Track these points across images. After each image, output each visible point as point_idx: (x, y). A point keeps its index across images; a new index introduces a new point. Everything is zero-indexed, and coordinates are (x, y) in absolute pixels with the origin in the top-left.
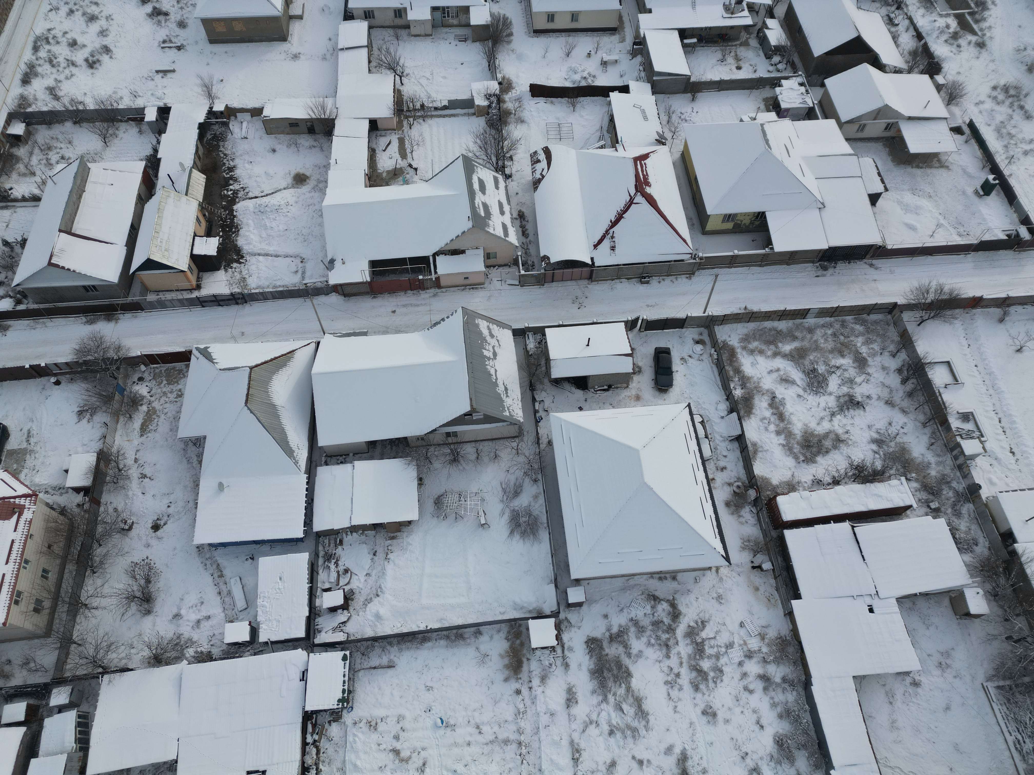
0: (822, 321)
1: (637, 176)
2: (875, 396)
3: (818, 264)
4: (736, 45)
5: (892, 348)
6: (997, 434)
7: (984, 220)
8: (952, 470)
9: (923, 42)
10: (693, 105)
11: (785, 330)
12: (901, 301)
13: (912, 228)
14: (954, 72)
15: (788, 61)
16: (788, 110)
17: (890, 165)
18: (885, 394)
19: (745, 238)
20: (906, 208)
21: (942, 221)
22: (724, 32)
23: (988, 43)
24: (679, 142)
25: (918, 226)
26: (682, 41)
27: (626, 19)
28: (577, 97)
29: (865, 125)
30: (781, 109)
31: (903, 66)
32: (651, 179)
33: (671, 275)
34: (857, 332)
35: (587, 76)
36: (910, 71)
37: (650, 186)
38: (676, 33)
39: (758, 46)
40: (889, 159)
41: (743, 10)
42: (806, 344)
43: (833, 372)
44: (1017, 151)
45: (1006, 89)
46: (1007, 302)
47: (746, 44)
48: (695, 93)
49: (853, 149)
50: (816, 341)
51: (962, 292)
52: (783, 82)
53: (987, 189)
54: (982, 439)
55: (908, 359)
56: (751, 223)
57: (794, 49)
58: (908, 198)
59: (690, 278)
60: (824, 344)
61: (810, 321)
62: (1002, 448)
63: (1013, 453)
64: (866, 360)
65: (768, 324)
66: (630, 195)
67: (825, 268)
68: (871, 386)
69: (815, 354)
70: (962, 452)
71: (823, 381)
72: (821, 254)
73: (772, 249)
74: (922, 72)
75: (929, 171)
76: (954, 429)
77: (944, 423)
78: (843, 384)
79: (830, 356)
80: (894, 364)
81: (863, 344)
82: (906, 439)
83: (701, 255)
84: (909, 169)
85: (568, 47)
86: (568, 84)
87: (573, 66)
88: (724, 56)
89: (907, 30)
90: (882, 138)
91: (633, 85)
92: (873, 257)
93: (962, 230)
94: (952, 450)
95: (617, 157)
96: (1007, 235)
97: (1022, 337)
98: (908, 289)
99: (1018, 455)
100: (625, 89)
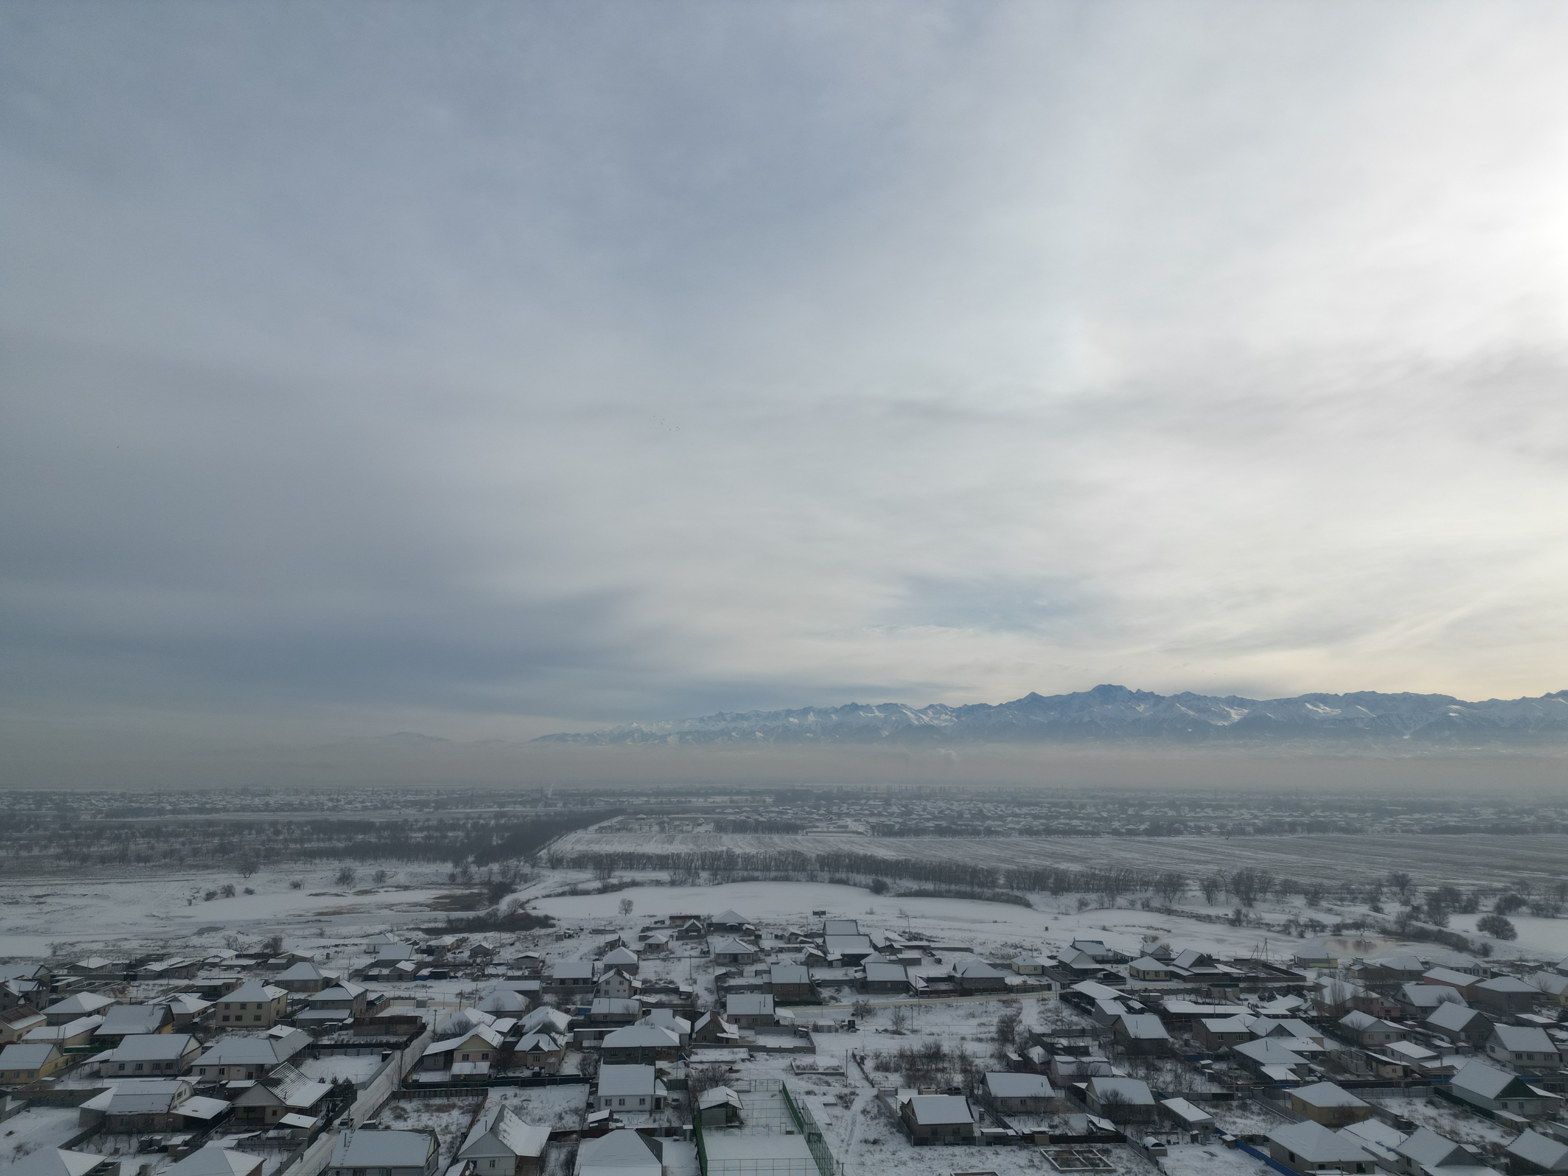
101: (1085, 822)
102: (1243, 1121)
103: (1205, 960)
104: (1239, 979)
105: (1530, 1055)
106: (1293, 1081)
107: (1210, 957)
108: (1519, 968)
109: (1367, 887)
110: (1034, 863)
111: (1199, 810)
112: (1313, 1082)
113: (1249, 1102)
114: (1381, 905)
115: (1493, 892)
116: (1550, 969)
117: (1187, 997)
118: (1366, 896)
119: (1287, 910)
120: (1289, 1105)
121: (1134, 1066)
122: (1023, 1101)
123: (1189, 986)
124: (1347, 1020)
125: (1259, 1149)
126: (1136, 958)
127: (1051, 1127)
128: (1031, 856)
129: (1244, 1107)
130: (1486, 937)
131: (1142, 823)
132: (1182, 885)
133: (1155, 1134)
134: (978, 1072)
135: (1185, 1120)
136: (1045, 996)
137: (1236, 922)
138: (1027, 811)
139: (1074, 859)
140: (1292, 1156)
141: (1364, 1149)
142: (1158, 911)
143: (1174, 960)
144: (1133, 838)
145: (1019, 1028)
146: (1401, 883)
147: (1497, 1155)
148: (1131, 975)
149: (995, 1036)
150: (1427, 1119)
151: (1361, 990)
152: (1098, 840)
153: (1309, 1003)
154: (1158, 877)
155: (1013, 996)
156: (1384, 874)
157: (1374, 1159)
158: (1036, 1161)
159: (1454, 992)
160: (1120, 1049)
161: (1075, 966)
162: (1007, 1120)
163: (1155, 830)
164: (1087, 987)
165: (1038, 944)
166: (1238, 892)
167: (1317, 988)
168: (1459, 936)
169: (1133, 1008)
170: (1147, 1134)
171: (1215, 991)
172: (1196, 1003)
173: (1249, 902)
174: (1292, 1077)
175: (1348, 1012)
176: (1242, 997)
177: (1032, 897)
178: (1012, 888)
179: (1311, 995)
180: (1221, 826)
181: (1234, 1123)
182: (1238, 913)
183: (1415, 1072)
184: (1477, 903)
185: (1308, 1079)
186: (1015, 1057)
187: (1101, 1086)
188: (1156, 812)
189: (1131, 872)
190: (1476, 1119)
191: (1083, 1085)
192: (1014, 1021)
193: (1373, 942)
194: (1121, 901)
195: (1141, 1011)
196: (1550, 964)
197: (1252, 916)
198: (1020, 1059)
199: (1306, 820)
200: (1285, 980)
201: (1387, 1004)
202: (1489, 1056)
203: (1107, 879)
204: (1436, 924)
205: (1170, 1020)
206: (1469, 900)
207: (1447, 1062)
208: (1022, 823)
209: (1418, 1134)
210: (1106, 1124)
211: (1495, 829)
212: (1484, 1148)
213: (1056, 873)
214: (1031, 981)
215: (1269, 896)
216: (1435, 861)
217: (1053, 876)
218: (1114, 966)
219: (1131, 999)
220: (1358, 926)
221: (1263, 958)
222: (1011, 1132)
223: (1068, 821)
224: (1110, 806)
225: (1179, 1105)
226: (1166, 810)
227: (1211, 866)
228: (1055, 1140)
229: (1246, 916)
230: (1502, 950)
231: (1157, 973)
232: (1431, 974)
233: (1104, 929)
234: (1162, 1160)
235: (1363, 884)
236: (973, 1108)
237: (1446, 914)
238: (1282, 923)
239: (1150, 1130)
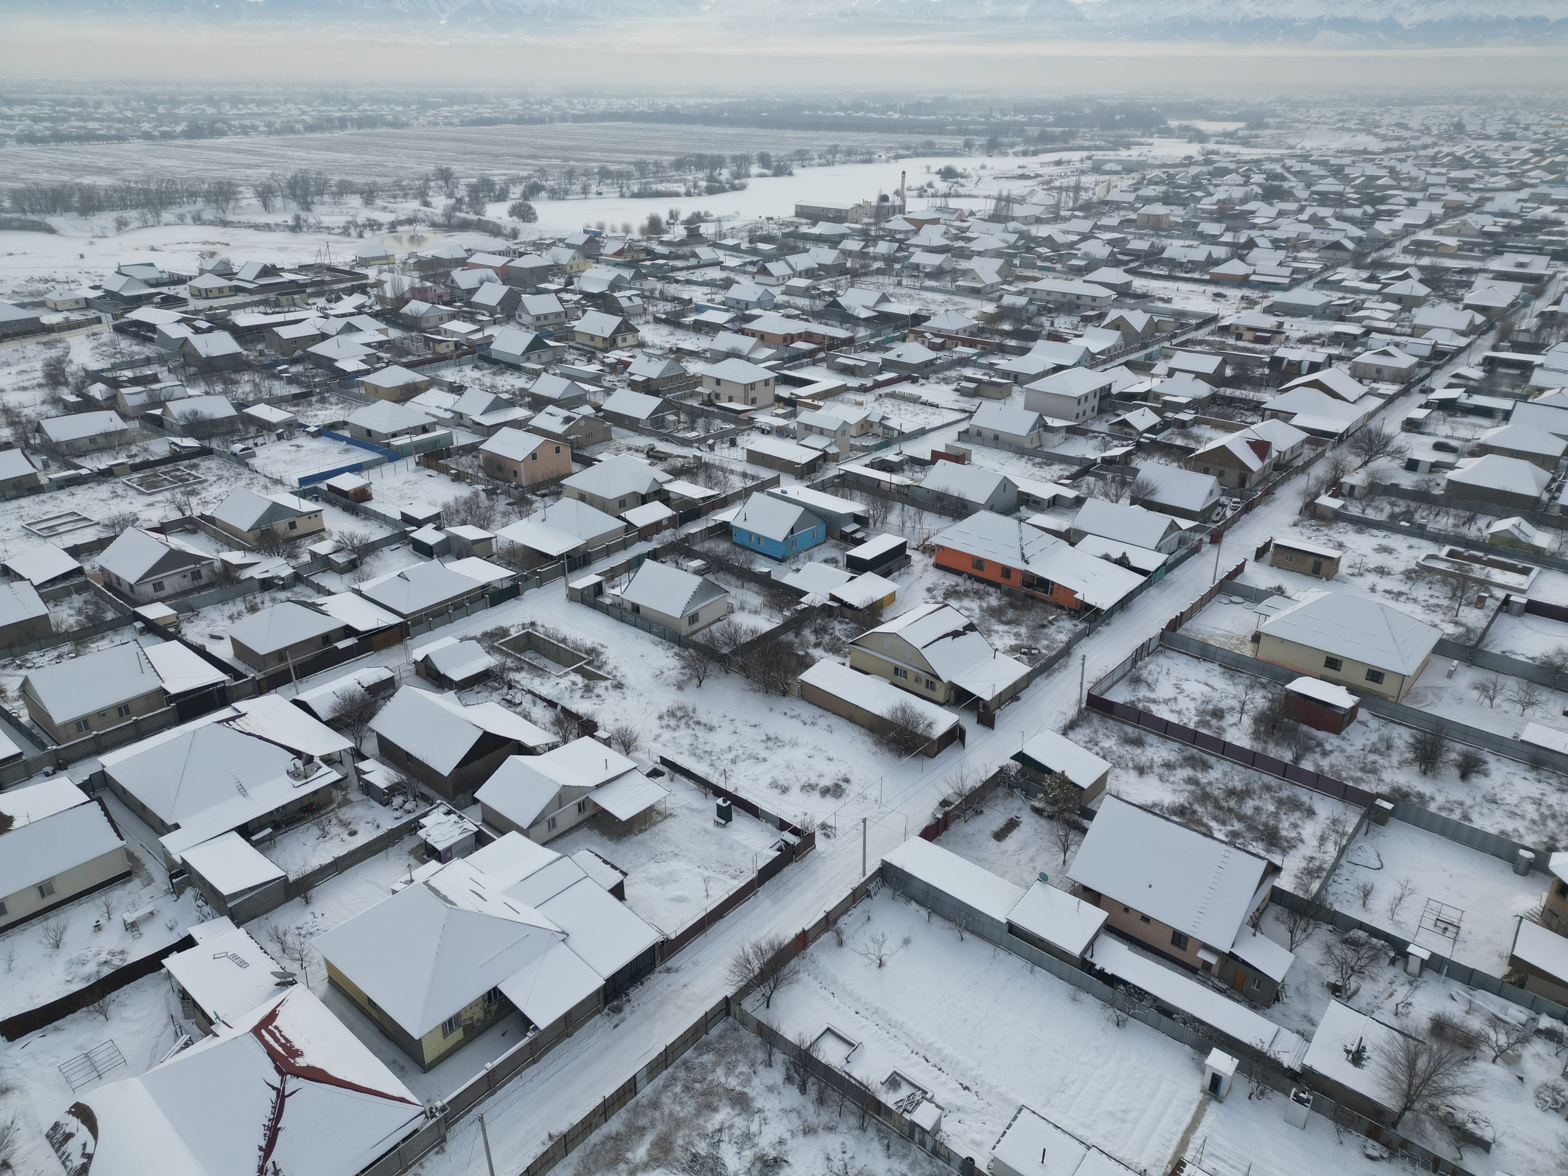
0: (659, 1081)
1: (271, 1053)
2: (787, 1136)
3: (606, 1011)
4: (332, 810)
5: (761, 1056)
6: (937, 1077)
7: (745, 847)
8: (931, 1162)
9: (559, 707)
10: (310, 908)
11: (622, 1129)
12: (729, 991)
13: (681, 900)
14: (612, 721)
15: (415, 797)
16: (449, 849)
17: (611, 845)
18: (796, 1123)
19: (491, 1037)
20: (660, 882)
21: (707, 874)
22: (306, 803)
23: (623, 681)
24: (315, 968)
25: (685, 893)
26: (248, 840)
27: (139, 853)
28: (103, 996)
29: (553, 819)
30: (439, 852)
31: (556, 739)
32: (297, 1044)
33: (410, 1166)
34: (709, 1066)
35: (109, 957)
36: (565, 741)
37: (302, 1055)
38: (235, 834)
39: (365, 797)
40: (605, 839)
41: (320, 767)
42: (661, 1128)
43: (719, 1141)
44: (725, 763)
45: (672, 714)
46: (831, 920)
47: (346, 802)
48: (305, 892)
49: (557, 850)
50: (671, 1114)
51: (782, 938)
52: (423, 821)
53: (724, 815)
54: (928, 1096)
55: (787, 1057)
56: (487, 1012)
57: (414, 780)
58: (655, 869)
59: (443, 1150)
60: (682, 1110)
61: (646, 1092)
62: (953, 1090)
63: (966, 1088)
64: (744, 1093)
65: (595, 1137)
66: (274, 1088)
67: (618, 1010)
68: (773, 1124)
69: (681, 1134)
70: (923, 1130)
71: (715, 1164)
72: (602, 996)
73: (536, 1028)
74: (579, 736)
75: (655, 829)
76: (894, 1108)
77: (879, 1108)
78: (741, 1148)
79: (701, 1121)
80: (776, 1075)
81: (728, 1074)
82: (858, 1164)
83: (439, 1104)
84: (634, 839)
85: (52, 934)
86: (77, 986)
87: (75, 955)
88: (323, 830)
89: (535, 704)
90: (583, 822)
91: (196, 932)
92: (663, 960)
93: (732, 871)
94: (911, 1137)
95: (222, 1045)
96: (778, 850)
97: (872, 947)
98: (726, 973)
99: (974, 1088)
100: (188, 943)
101: (105, 124)
102: (324, 412)
103: (269, 271)
104: (306, 285)
105: (546, 316)
106: (365, 370)
107: (274, 266)
108: (539, 246)
109: (417, 183)
110: (46, 179)
111: (241, 106)
112: (382, 368)
113: (327, 395)
114: (429, 199)
115: (520, 179)
116: (561, 244)
117: (256, 309)
118: (415, 191)
119: (345, 211)
120: (363, 391)
121: (209, 382)
122: (92, 439)
123: (256, 298)
124: (406, 310)
125: (340, 432)
126: (195, 277)
127: (130, 457)
128: (40, 170)
129: (323, 400)
130: (513, 222)
131: (177, 123)
132: (235, 193)
133: (241, 440)
134: (30, 422)
135: (269, 423)
136: (95, 331)
137: (296, 228)
138: (21, 112)
139: (100, 171)
140: (369, 432)
141: (427, 414)
142: (212, 223)
143: (236, 274)
144: (169, 142)
145: (70, 369)
146: (445, 175)
147: (523, 397)
148: (193, 295)
149: (43, 381)
150: (473, 380)
151: (417, 280)
152: (126, 146)
153: (373, 299)
154: (206, 186)
155: (55, 336)
156: (430, 168)
157: (435, 420)
158: (120, 491)
159: (491, 273)
160: (192, 370)
161: (126, 294)
162: (77, 461)
163: (194, 132)
164: (144, 314)
165: (74, 274)
166: (294, 196)
167: (379, 284)
168: (494, 224)
169: (200, 328)
170: (233, 442)
171: (283, 299)
172: (265, 314)
173: (307, 206)
174: (363, 367)
175: (407, 302)
176: (310, 301)
177: (53, 221)
178: (24, 211)
179: (373, 292)
180: (269, 125)
181: (316, 415)
182: (297, 218)
183: (462, 345)
184: (508, 192)
185: (377, 366)
186: (72, 398)
187: (176, 409)
188: (193, 110)
189: (174, 182)
190: (509, 373)
191: (158, 412)
192: (64, 361)
193: (425, 235)
194: (167, 216)
195: (209, 330)
196: (561, 240)
197: (311, 220)
198: (79, 399)
199: (355, 114)
200: (349, 280)
201: (439, 291)
202: (520, 324)
203: (147, 192)
204: (476, 213)
205: (240, 334)
206: (501, 189)
207: (487, 332)
208: (19, 128)
209: (467, 394)
210: (191, 442)
211: (521, 120)
212: (514, 394)
213: (80, 190)
214: (75, 317)
215: (326, 198)
216: (472, 153)
217: (77, 193)
218: (172, 287)
219: (195, 320)
220: (410, 221)
221: (327, 261)
222: (84, 472)
223: (82, 124)
224: (134, 104)
225: (261, 411)
226: (203, 106)
227: (263, 170)
228: (135, 468)
229: (306, 221)
230: (528, 232)
231: (220, 290)
232: (473, 260)
233: (153, 249)
234: (251, 461)
235: (412, 180)
236: (32, 458)
237: (483, 204)
238: (341, 225)
239: (236, 438)
